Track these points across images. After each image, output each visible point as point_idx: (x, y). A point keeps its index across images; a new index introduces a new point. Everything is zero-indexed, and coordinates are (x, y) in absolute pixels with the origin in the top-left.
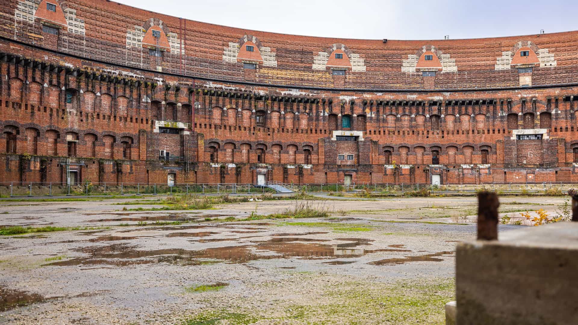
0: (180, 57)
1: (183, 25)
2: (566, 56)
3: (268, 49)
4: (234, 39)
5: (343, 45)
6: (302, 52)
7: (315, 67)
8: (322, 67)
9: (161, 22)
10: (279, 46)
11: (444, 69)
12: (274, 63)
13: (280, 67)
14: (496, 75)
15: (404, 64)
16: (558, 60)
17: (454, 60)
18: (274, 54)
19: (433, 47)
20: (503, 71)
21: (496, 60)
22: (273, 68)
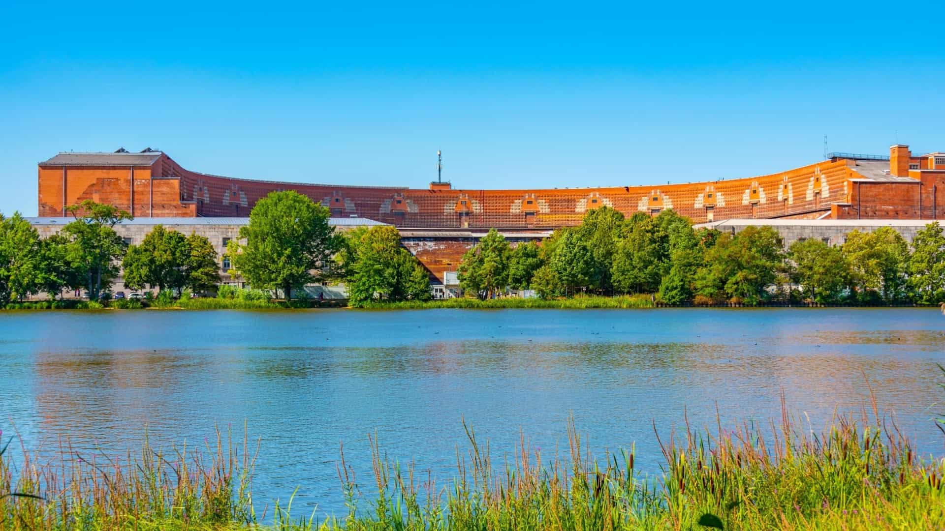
0: (480, 214)
1: (482, 195)
2: (729, 198)
3: (544, 201)
4: (519, 197)
5: (597, 193)
6: (568, 201)
7: (577, 210)
8: (583, 210)
9: (467, 195)
10: (550, 198)
11: (665, 207)
12: (548, 210)
13: (552, 213)
14: (695, 211)
15: (639, 205)
16: (726, 201)
17: (671, 200)
18: (547, 204)
19: (658, 191)
20: (699, 209)
21: (694, 200)
22: (546, 214)
